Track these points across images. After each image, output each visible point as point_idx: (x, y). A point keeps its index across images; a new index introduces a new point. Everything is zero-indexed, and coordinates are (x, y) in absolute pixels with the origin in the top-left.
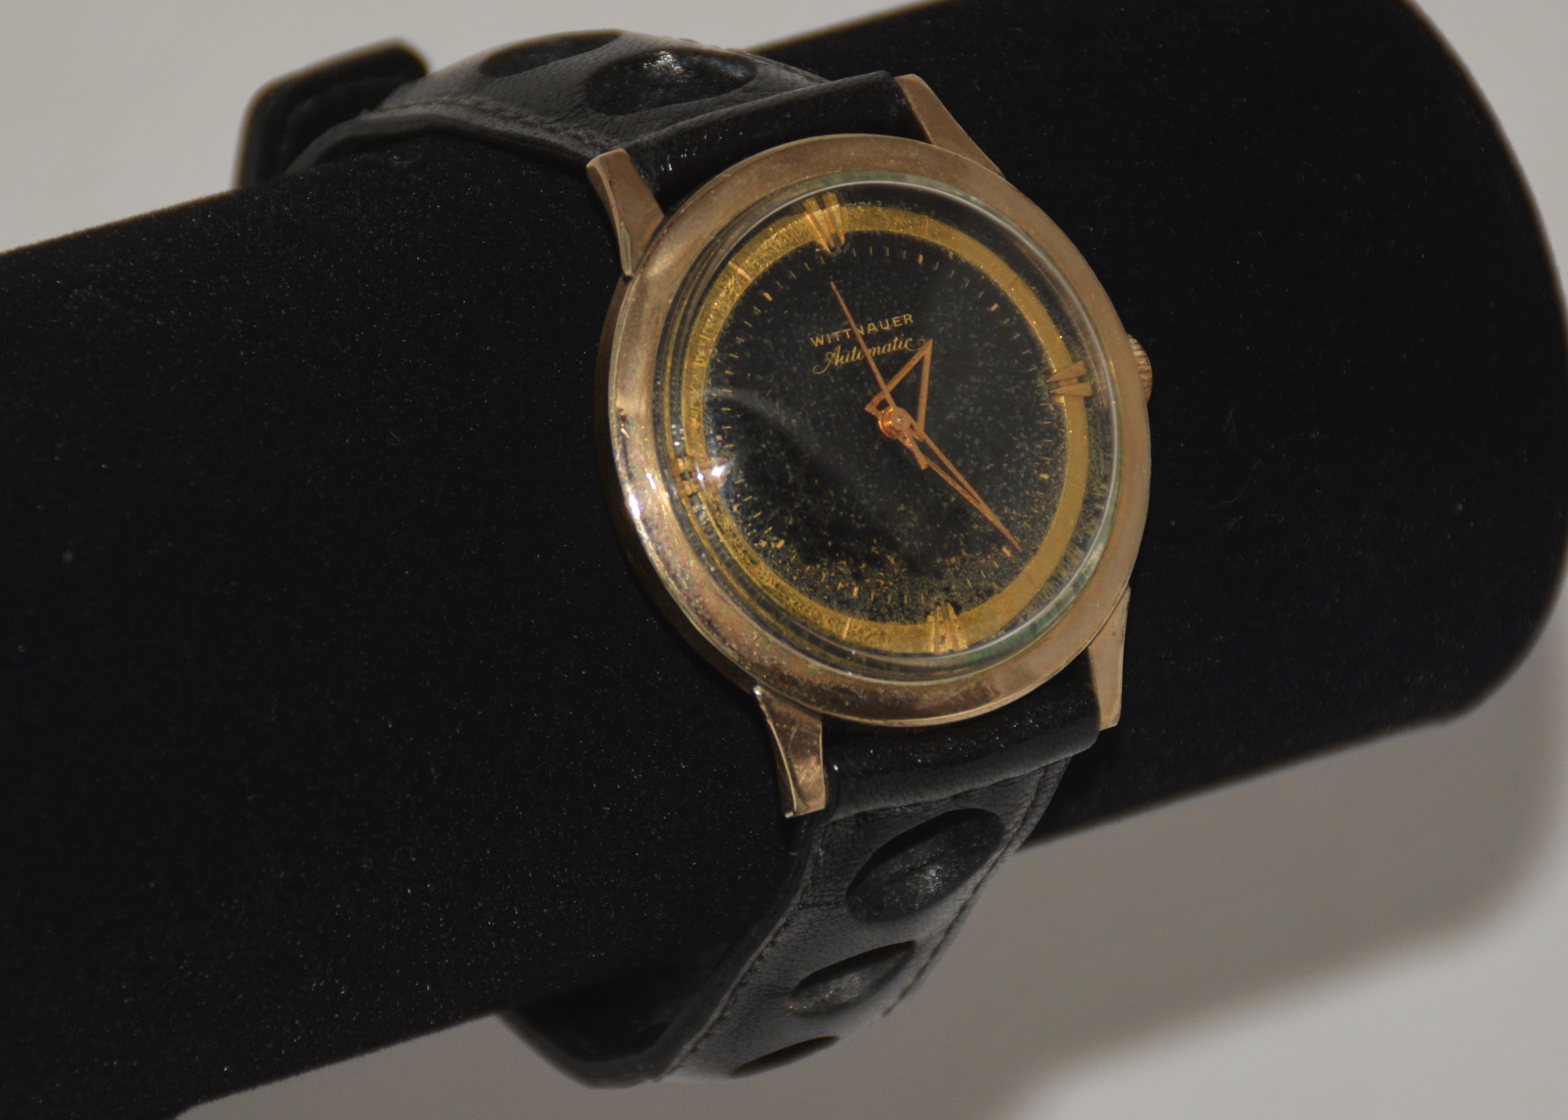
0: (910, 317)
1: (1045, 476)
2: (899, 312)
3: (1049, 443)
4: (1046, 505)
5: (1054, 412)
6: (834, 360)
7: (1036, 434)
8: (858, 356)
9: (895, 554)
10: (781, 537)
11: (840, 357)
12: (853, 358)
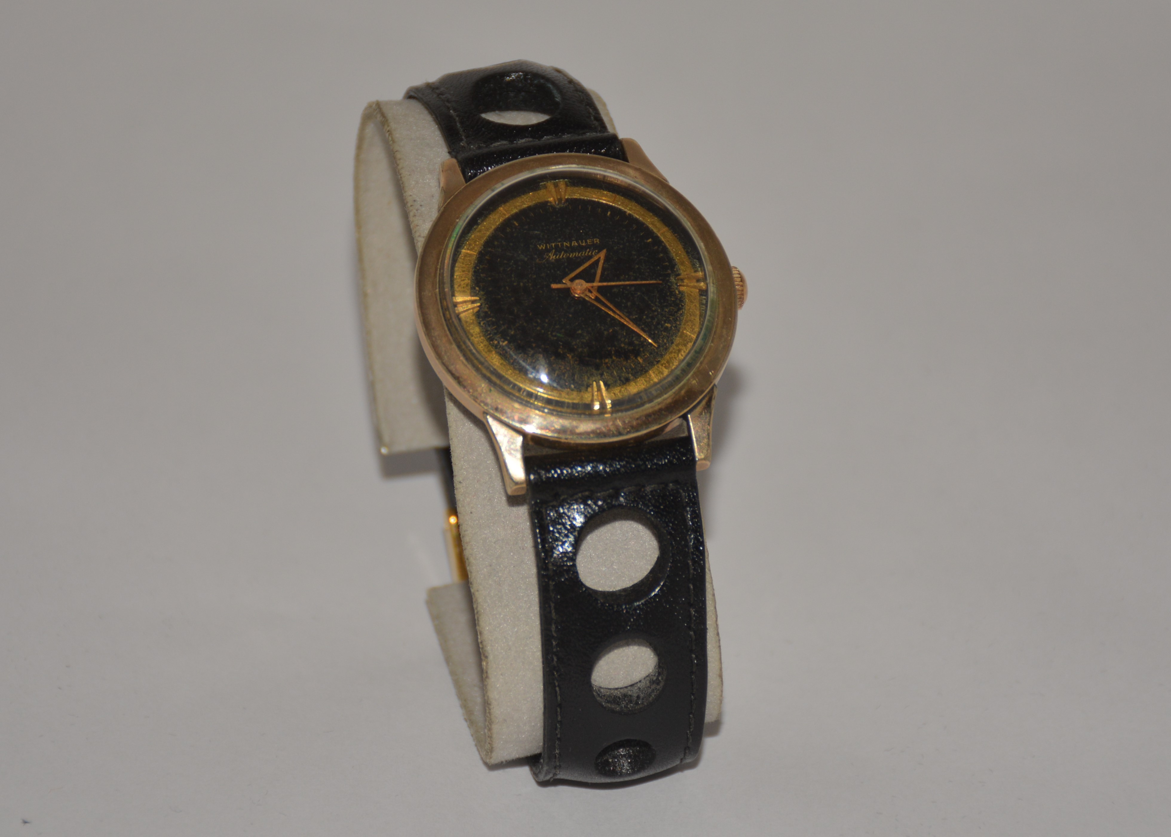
0: (598, 240)
1: (669, 325)
2: (592, 237)
3: (673, 309)
4: (667, 339)
5: (679, 294)
6: (550, 257)
7: (665, 304)
8: (564, 256)
9: (572, 354)
10: (506, 339)
11: (553, 255)
12: (561, 257)
